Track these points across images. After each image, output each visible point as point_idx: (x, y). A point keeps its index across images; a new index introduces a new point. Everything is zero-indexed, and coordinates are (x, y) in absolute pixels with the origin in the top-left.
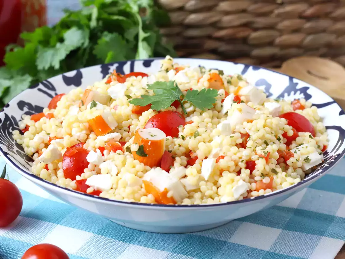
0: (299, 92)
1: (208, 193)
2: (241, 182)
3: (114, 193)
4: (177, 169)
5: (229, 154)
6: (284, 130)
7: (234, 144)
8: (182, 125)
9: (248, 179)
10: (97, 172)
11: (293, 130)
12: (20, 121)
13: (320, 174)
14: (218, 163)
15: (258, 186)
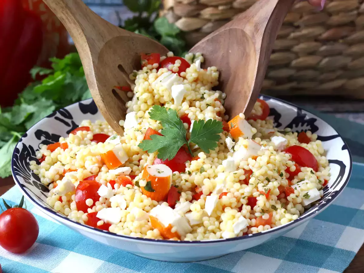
0: (306, 124)
1: (210, 228)
2: (242, 218)
3: (123, 226)
4: (182, 204)
5: (232, 190)
6: (287, 165)
7: (237, 180)
8: (188, 161)
9: (248, 215)
10: (107, 205)
11: (295, 165)
12: (37, 150)
13: (317, 212)
14: (221, 199)
15: (258, 222)
